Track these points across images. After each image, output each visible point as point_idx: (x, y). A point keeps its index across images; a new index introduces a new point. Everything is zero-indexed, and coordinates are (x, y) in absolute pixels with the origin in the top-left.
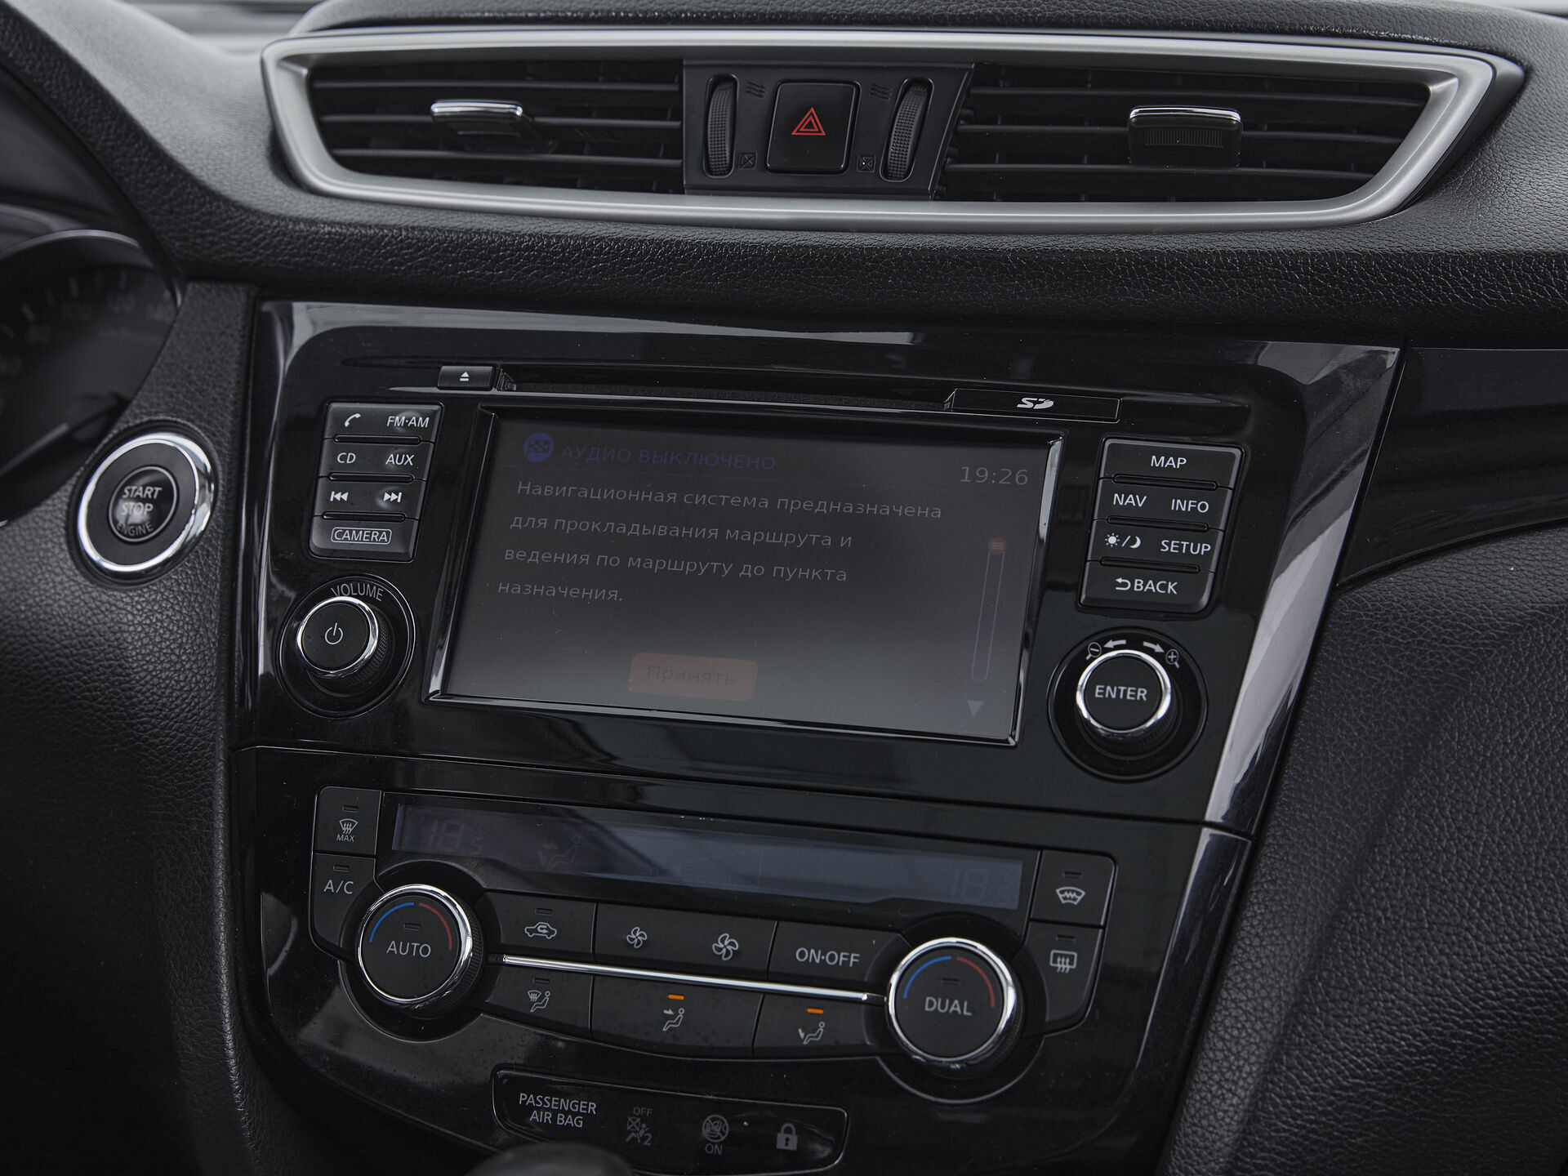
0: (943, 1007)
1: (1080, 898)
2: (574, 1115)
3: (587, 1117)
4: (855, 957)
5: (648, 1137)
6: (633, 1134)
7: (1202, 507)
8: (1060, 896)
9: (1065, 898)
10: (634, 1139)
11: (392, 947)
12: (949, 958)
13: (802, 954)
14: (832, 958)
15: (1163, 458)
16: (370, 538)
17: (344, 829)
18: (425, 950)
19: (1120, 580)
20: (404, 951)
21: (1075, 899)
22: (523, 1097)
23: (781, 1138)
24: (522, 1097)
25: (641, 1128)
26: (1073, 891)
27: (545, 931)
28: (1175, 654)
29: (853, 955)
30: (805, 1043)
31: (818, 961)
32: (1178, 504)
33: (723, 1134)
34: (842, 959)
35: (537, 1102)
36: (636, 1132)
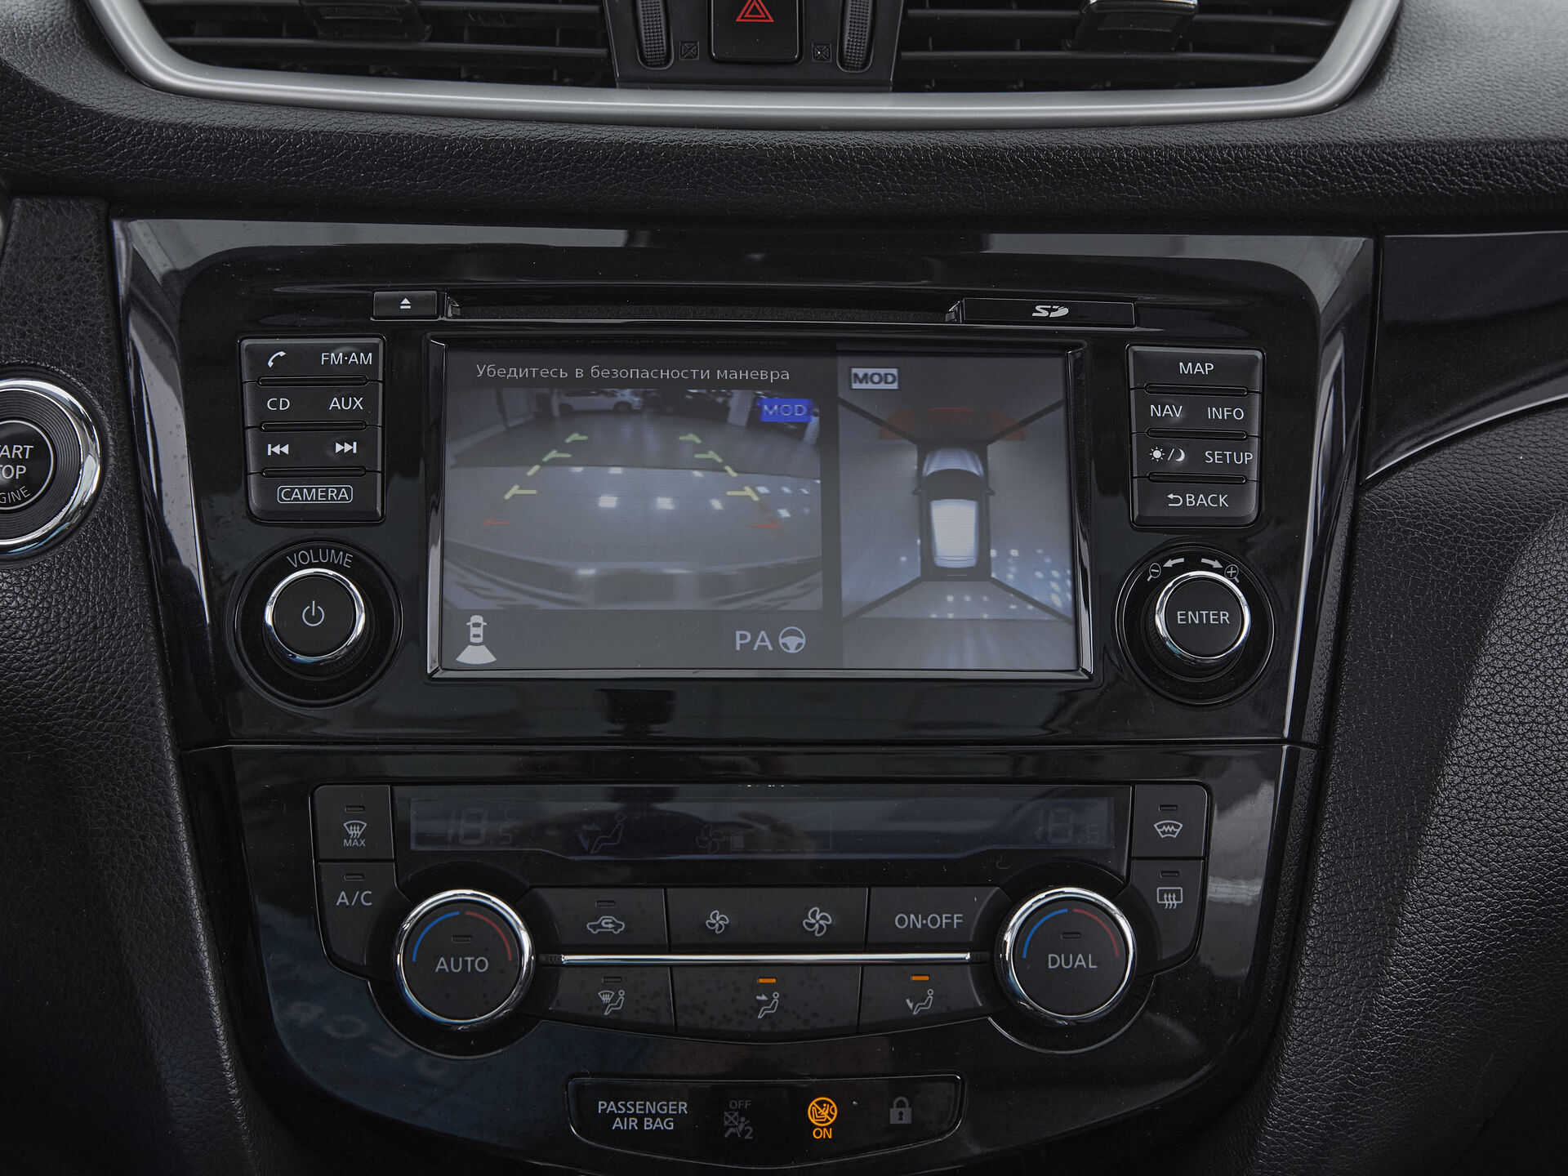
0: (1067, 963)
1: (1178, 831)
2: (663, 1117)
3: (677, 1118)
4: (958, 918)
5: (748, 1130)
6: (731, 1130)
7: (1239, 414)
8: (1159, 831)
9: (1164, 833)
10: (733, 1135)
11: (442, 965)
12: (1066, 910)
13: (902, 921)
14: (934, 921)
15: (1190, 364)
16: (326, 496)
17: (351, 833)
18: (482, 964)
19: (1171, 496)
20: (456, 967)
21: (1174, 833)
22: (603, 1105)
23: (894, 1113)
24: (601, 1105)
25: (740, 1122)
26: (1170, 825)
27: (610, 926)
28: (1235, 569)
29: (955, 916)
30: (915, 1013)
31: (919, 926)
32: (1213, 412)
33: (832, 1116)
34: (944, 921)
35: (618, 1109)
36: (735, 1127)
